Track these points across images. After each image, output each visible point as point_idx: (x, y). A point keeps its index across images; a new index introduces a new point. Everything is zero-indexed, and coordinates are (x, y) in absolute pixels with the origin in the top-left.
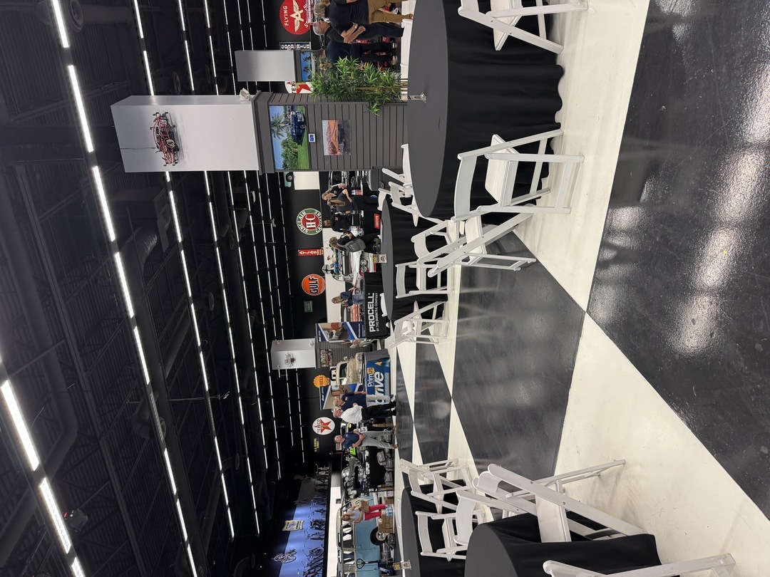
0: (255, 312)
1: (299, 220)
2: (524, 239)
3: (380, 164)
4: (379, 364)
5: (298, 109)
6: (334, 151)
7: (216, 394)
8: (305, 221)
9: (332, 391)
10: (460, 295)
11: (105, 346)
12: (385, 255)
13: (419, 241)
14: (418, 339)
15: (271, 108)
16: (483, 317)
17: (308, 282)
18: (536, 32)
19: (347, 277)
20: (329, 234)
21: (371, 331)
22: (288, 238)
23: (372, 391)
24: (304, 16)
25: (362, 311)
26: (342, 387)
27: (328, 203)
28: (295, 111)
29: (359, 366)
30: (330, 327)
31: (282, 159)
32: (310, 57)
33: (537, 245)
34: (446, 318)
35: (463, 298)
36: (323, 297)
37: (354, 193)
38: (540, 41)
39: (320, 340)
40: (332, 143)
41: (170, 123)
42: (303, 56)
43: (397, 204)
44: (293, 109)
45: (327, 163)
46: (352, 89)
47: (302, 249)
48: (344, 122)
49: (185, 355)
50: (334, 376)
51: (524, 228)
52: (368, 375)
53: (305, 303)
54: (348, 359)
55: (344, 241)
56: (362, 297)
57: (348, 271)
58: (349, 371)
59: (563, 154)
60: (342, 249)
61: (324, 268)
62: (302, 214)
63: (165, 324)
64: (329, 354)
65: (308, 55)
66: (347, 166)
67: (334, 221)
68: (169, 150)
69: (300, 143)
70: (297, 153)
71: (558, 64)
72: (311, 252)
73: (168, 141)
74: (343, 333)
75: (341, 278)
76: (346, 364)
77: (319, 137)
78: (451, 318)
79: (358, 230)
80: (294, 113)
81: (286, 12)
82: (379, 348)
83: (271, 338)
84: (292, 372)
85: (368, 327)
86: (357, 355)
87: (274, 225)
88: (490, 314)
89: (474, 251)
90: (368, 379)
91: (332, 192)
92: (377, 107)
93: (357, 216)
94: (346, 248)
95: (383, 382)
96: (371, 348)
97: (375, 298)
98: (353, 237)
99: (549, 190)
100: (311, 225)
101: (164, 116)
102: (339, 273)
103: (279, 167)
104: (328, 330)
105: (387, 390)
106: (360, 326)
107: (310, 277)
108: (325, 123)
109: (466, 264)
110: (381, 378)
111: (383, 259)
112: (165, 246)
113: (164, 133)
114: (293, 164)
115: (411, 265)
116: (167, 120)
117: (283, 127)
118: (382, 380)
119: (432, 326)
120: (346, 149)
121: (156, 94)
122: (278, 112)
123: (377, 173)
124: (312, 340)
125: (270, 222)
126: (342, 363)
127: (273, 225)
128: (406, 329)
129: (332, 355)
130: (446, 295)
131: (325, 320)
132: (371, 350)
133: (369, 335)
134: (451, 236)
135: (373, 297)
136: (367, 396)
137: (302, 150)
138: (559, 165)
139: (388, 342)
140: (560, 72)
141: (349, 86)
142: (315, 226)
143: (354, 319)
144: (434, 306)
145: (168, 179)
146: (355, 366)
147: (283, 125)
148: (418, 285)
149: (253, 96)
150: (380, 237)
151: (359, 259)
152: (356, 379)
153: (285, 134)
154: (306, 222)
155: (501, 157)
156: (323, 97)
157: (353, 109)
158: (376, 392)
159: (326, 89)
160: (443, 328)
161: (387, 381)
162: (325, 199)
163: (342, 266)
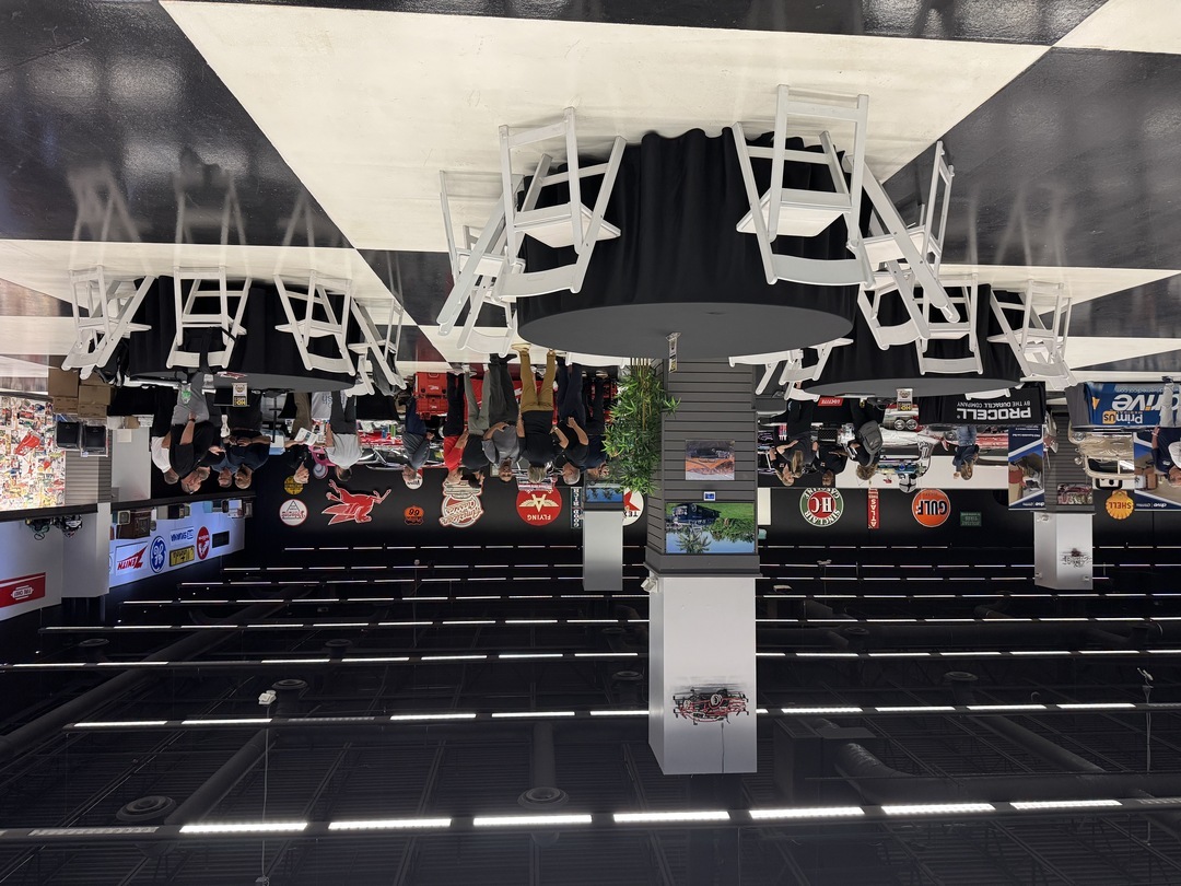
0: (979, 609)
1: (818, 522)
2: (898, 164)
3: (749, 398)
4: (1095, 402)
5: (671, 513)
6: (729, 465)
7: (1142, 693)
8: (820, 514)
9: (1146, 489)
10: (979, 264)
11: (1036, 858)
12: (899, 391)
13: (886, 337)
14: (1061, 333)
15: (668, 551)
16: (1024, 221)
17: (926, 516)
18: (601, 177)
19: (923, 454)
20: (849, 477)
21: (1029, 416)
22: (847, 541)
23: (1153, 416)
24: (539, 494)
25: (989, 430)
26: (1138, 470)
27: (797, 476)
28: (673, 518)
29: (1097, 438)
30: (1017, 486)
31: (739, 542)
32: (593, 489)
33: (913, 143)
34: (1022, 285)
35: (986, 258)
36: (953, 494)
37: (783, 436)
38: (610, 171)
39: (1042, 504)
40: (718, 467)
41: (687, 696)
42: (592, 499)
43: (815, 372)
44: (669, 521)
45: (745, 476)
46: (644, 435)
47: (868, 522)
48: (688, 449)
49: (1057, 732)
50: (1111, 482)
51: (878, 167)
52: (1117, 423)
53: (963, 524)
54: (1079, 456)
55: (862, 456)
56: (964, 429)
57: (913, 450)
58: (1106, 456)
59: (774, 118)
60: (877, 459)
61: (905, 490)
62: (809, 516)
63: (998, 755)
64: (1066, 489)
65: (590, 492)
66: (750, 446)
67: (826, 469)
68: (725, 703)
69: (716, 514)
70: (730, 520)
71: (640, 141)
72: (873, 507)
73: (713, 703)
74: (1029, 463)
75: (923, 462)
76: (1090, 461)
77: (709, 486)
78: (1025, 277)
79: (844, 432)
80: (676, 519)
81: (534, 517)
82: (1063, 401)
83: (1030, 586)
84: (1098, 556)
85: (1021, 421)
86: (1074, 441)
87: (829, 561)
88: (1018, 209)
89: (919, 248)
90: (1126, 423)
91: (781, 470)
92: (669, 400)
93: (821, 433)
94: (875, 452)
95: (1134, 396)
96: (1061, 416)
97: (967, 408)
98: (858, 440)
99: (823, 135)
100: (826, 505)
101: (678, 703)
102: (916, 466)
103: (750, 547)
104: (1022, 490)
105: (1152, 388)
106: (1017, 433)
107: (916, 512)
108: (690, 476)
109: (938, 258)
110: (1125, 400)
111: (906, 393)
112: (867, 734)
113: (701, 707)
114: (745, 527)
115: (922, 348)
116: (684, 699)
117: (695, 536)
118: (1129, 398)
119: (1035, 309)
120: (726, 448)
121: (647, 708)
122: (674, 541)
123: (760, 402)
124: (1038, 518)
125: (823, 567)
126: (1087, 467)
127: (827, 563)
128: (1038, 355)
129: (1068, 484)
130: (979, 287)
131: (1005, 492)
132: (1067, 414)
133: (1037, 418)
134: (883, 284)
135: (964, 410)
136: (1164, 423)
137: (727, 512)
138: (791, 123)
139: (1054, 384)
140: (652, 137)
141: (641, 439)
142: (829, 499)
143: (1005, 444)
144: (998, 307)
145: (764, 711)
146: (1095, 446)
147: (692, 536)
148: (958, 336)
149: (651, 574)
150: (863, 399)
151: (893, 433)
152: (1124, 445)
153: (705, 535)
154: (823, 511)
155: (774, 217)
156: (653, 476)
157: (673, 435)
158: (1156, 408)
159: (644, 472)
160: (1042, 290)
161: (1133, 389)
162: (792, 481)
163: (902, 460)
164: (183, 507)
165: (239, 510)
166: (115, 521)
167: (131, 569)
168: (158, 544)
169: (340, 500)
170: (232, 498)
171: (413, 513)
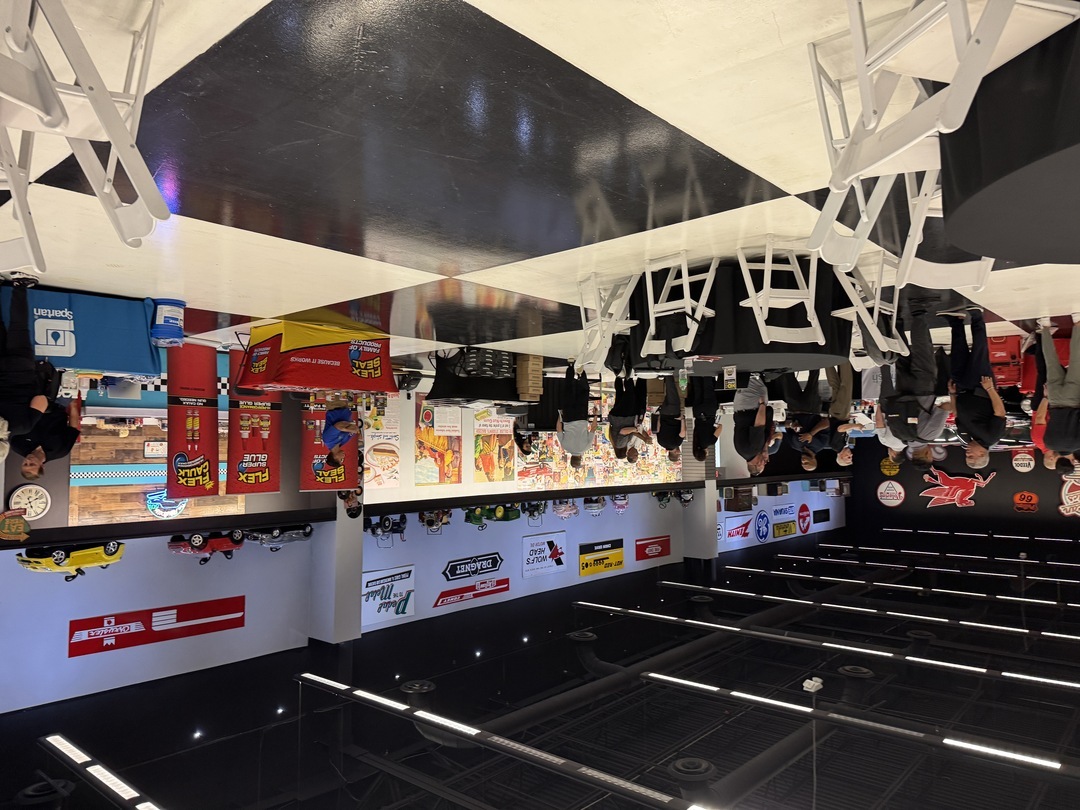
164: (781, 485)
165: (837, 490)
166: (721, 495)
167: (738, 538)
168: (762, 517)
169: (939, 482)
170: (829, 478)
171: (1024, 500)
